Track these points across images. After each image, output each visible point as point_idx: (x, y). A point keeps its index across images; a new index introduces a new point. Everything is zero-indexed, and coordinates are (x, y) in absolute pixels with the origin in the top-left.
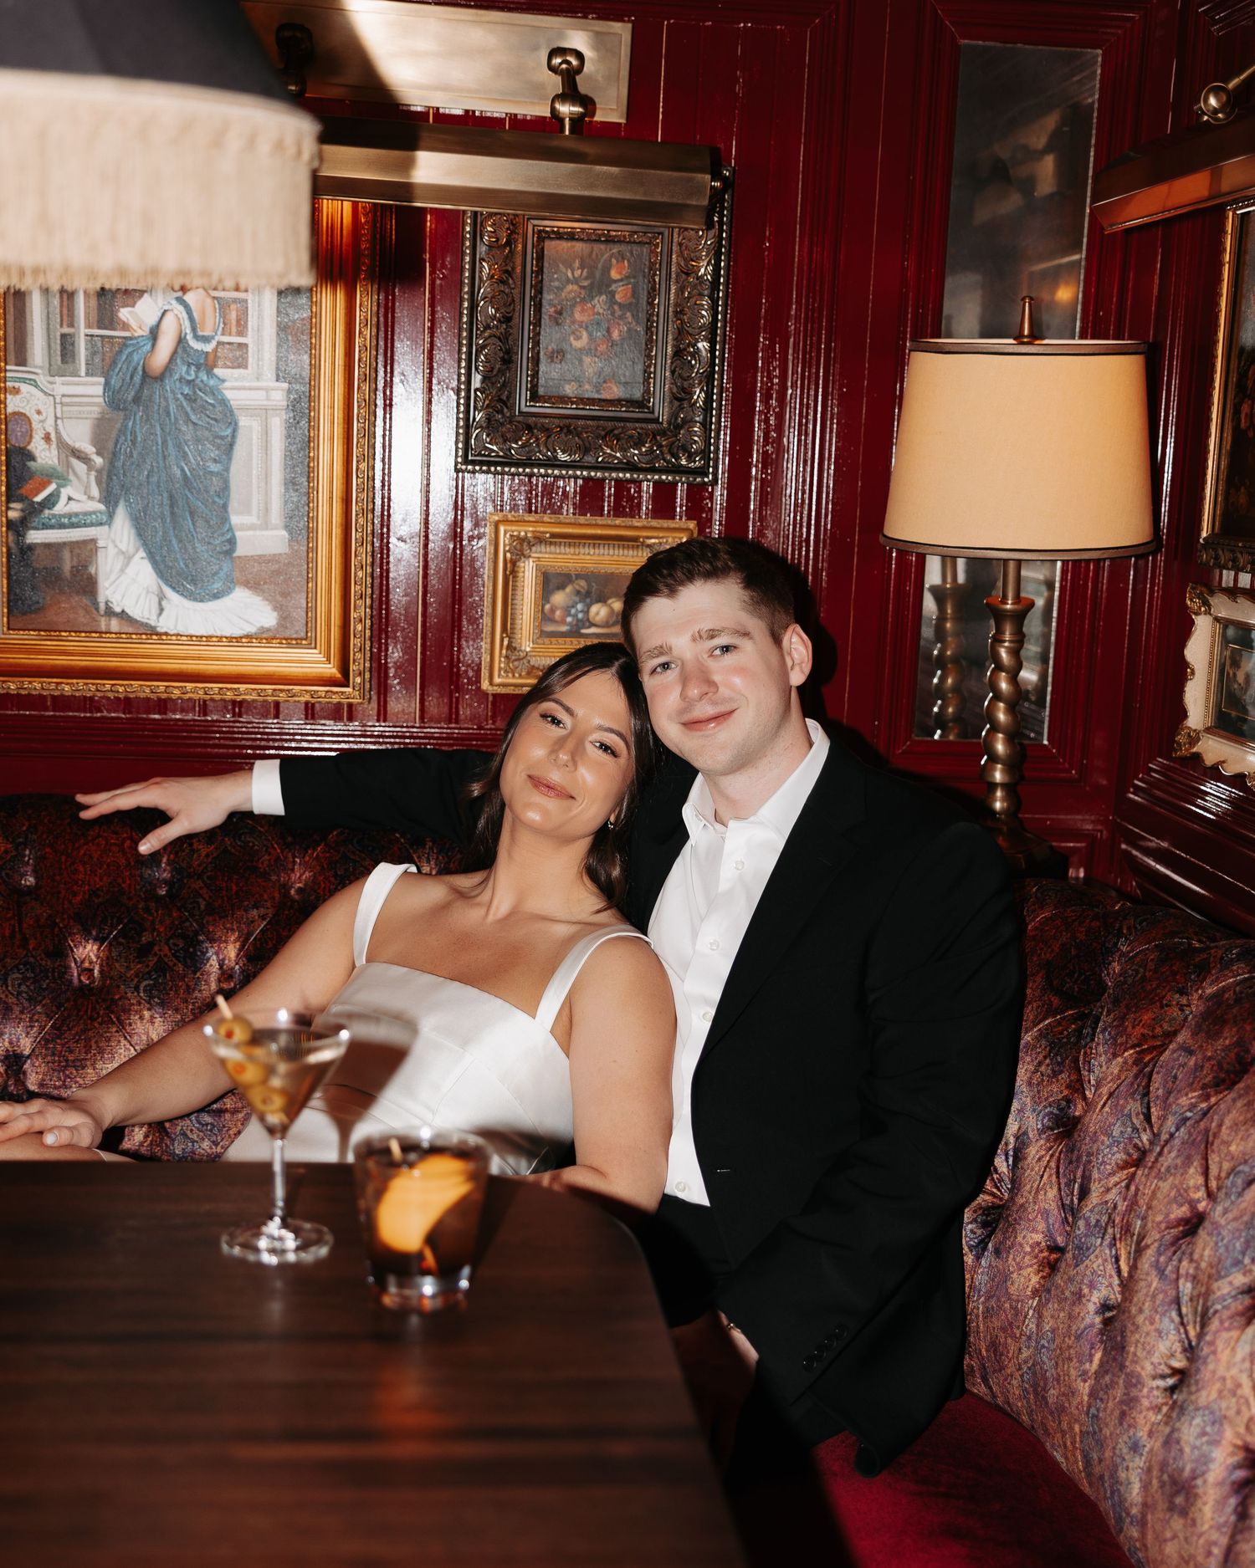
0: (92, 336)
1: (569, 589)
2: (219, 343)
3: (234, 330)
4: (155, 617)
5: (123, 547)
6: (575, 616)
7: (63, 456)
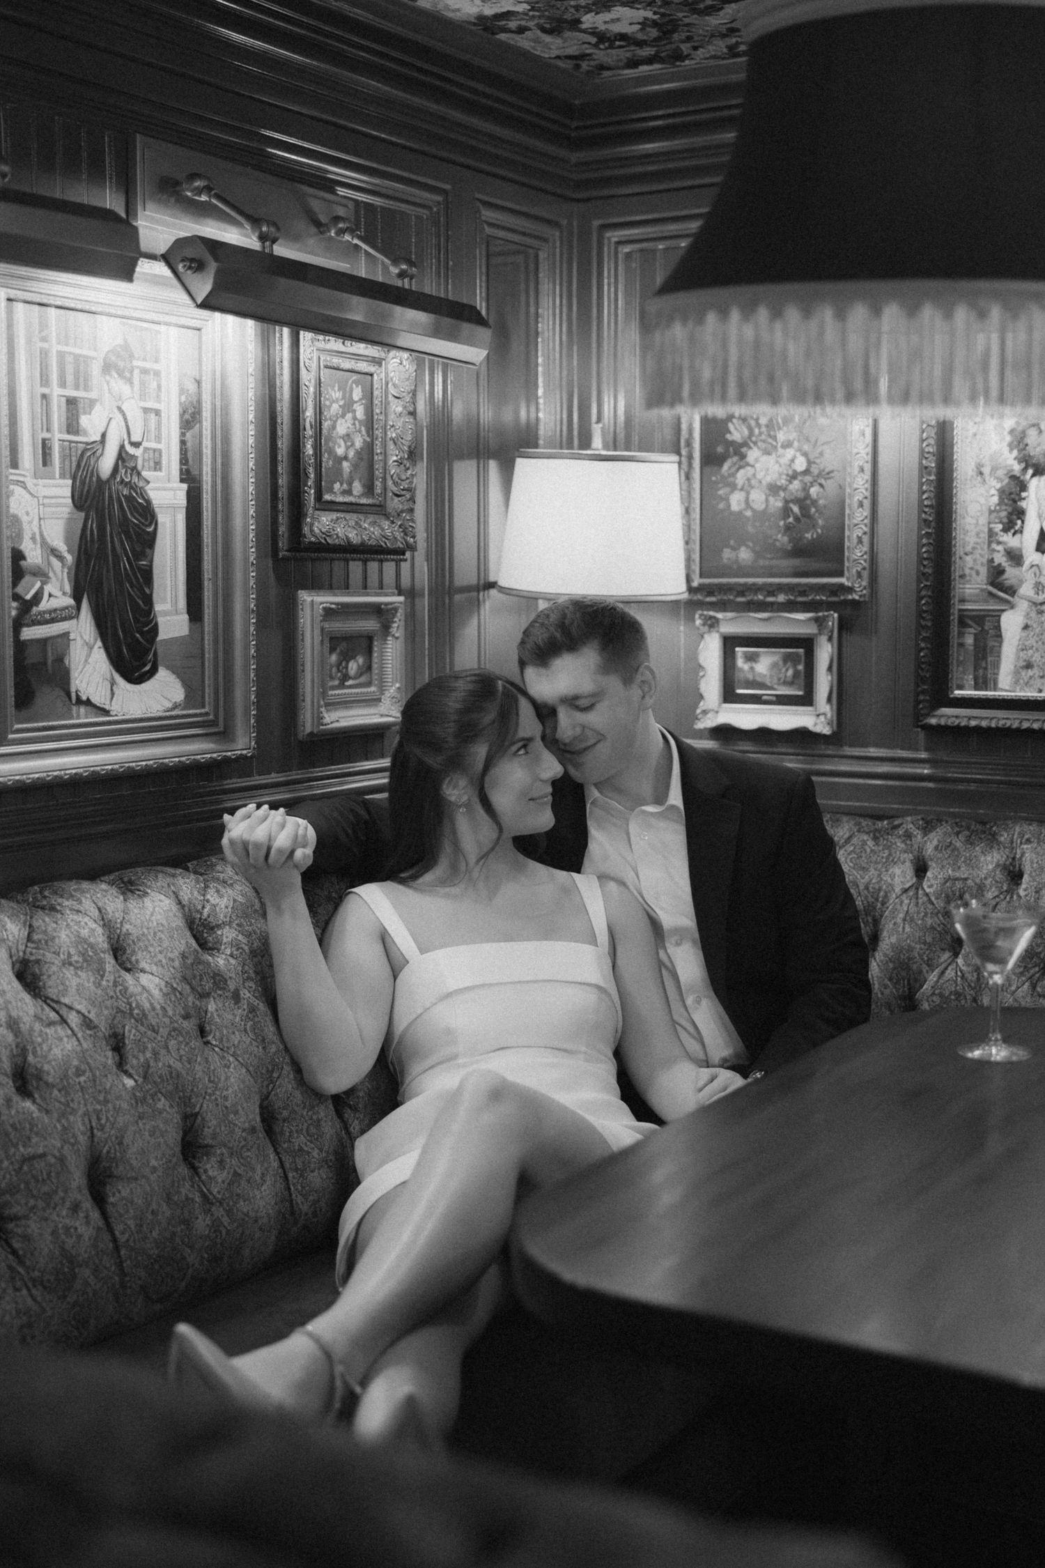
0: (64, 441)
1: (338, 651)
2: (146, 449)
3: (154, 438)
4: (108, 702)
5: (86, 638)
6: (341, 672)
7: (45, 555)
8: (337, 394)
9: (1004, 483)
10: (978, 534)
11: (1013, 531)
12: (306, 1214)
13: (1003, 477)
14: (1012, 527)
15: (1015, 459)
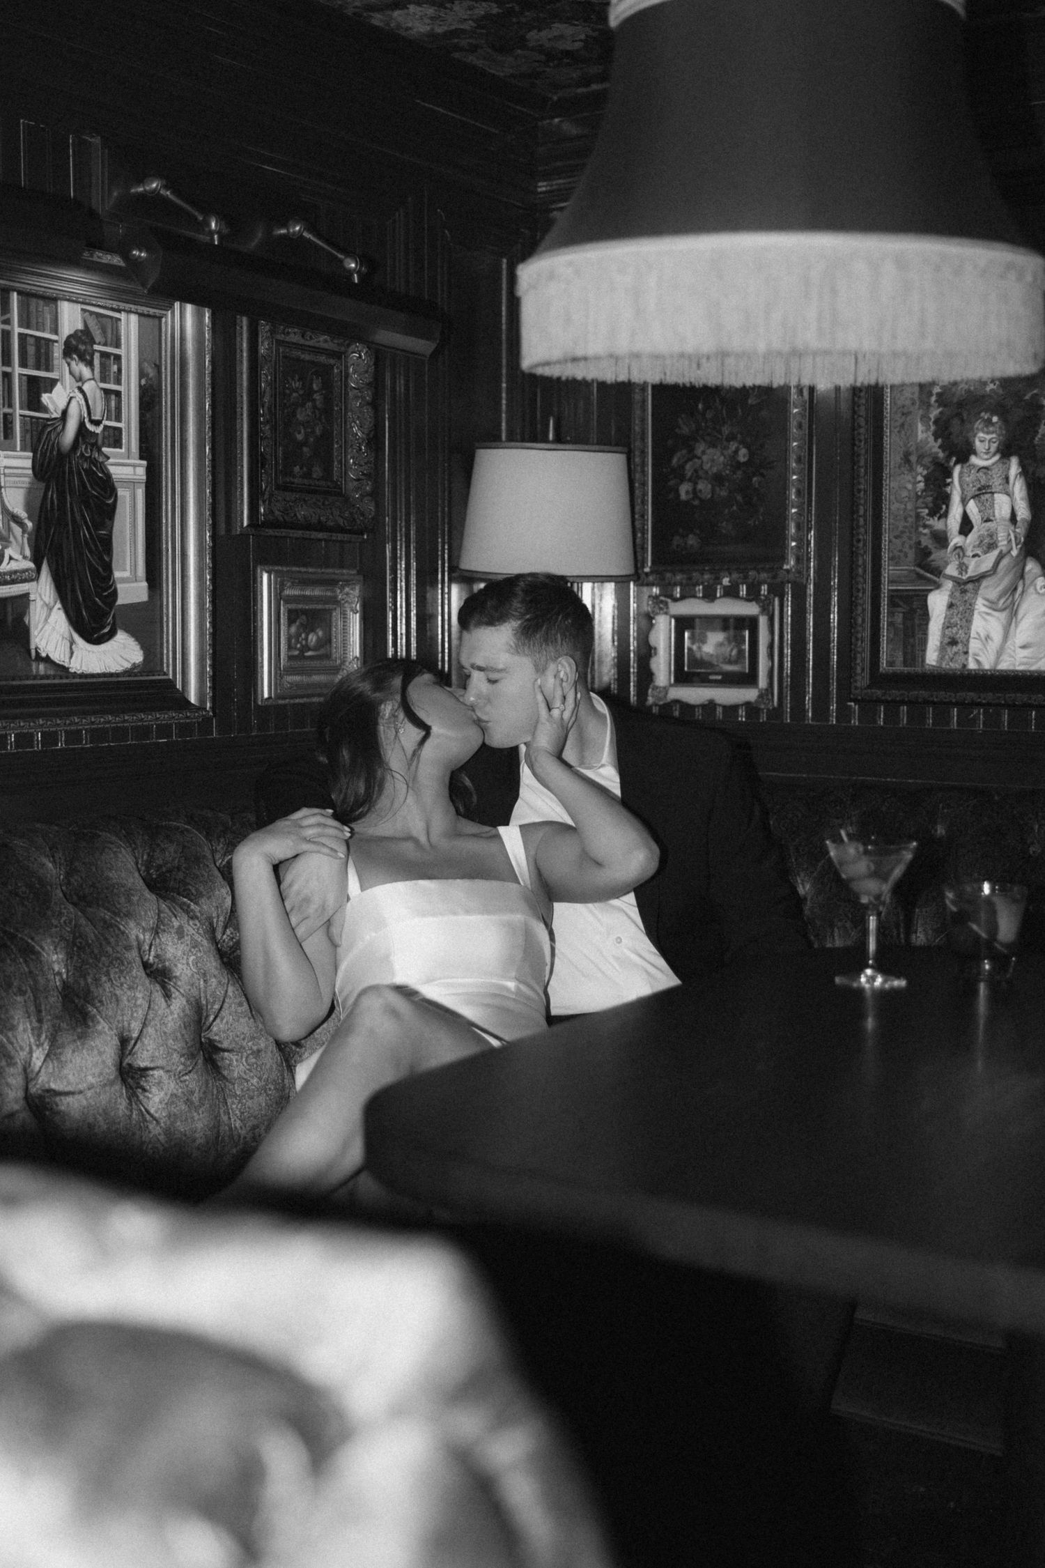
0: (24, 416)
1: (297, 623)
2: (106, 427)
3: (113, 417)
4: (67, 660)
5: (47, 599)
6: (301, 643)
7: (6, 520)
8: (298, 383)
9: (930, 470)
10: (905, 518)
11: (938, 515)
12: (245, 1138)
13: (929, 464)
14: (938, 512)
15: (940, 447)
